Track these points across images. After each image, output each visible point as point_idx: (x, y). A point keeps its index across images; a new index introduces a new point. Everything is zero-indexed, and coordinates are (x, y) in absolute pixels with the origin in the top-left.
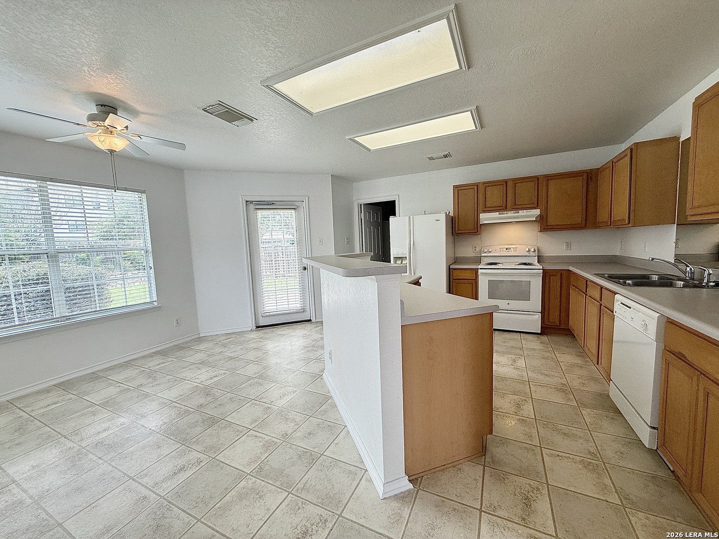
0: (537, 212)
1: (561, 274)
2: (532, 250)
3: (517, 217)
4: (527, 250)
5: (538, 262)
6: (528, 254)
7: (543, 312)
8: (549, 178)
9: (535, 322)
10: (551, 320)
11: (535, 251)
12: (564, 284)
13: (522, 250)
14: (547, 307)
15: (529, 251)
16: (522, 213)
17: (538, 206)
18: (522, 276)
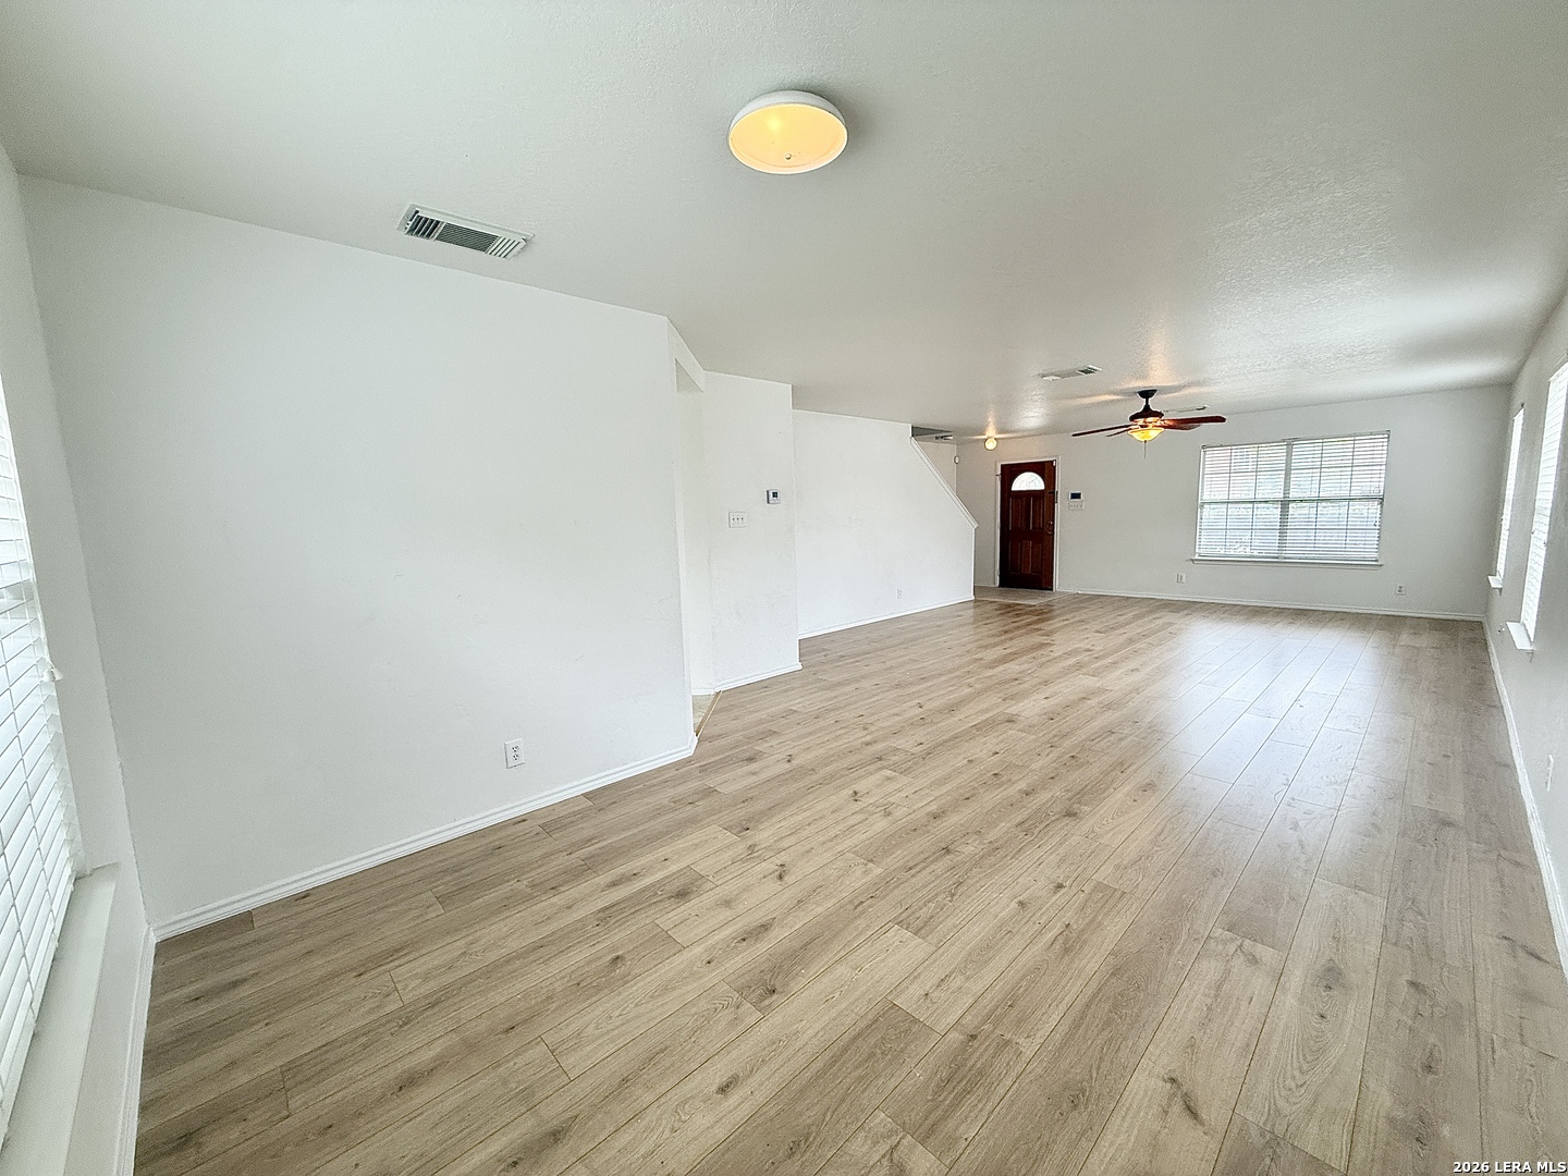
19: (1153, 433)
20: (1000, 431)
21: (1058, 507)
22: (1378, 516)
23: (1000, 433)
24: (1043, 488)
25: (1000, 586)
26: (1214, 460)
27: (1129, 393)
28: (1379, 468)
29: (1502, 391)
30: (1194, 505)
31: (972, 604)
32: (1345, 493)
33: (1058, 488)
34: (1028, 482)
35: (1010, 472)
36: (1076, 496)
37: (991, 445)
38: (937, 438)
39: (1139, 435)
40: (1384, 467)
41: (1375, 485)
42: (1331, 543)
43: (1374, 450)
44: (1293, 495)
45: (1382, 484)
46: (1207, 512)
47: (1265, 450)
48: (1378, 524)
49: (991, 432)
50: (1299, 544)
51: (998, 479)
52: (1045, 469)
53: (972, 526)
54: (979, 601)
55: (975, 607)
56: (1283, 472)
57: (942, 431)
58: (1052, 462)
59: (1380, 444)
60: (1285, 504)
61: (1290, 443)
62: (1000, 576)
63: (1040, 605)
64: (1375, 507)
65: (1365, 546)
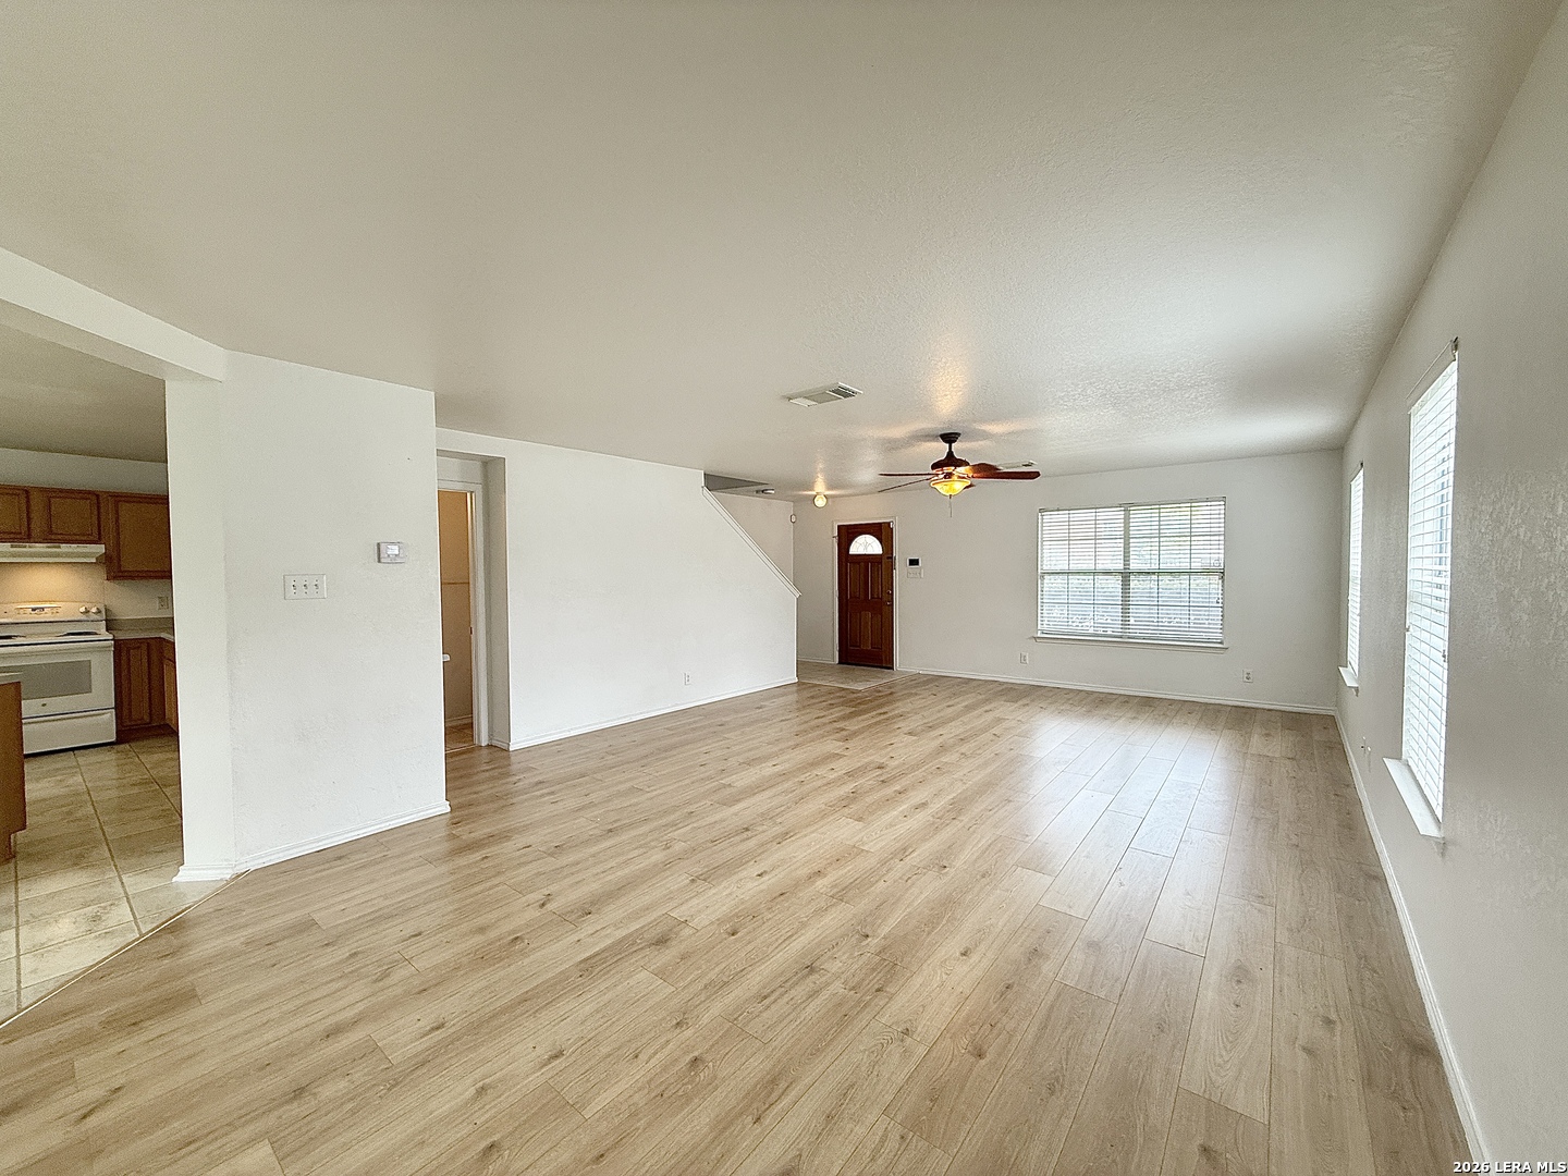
0: (100, 549)
1: (149, 645)
2: (94, 610)
3: (58, 555)
4: (83, 610)
5: (107, 630)
6: (83, 617)
7: (118, 707)
8: (119, 498)
9: (105, 725)
10: (135, 715)
11: (99, 612)
12: (155, 657)
13: (70, 609)
14: (125, 700)
15: (87, 612)
16: (65, 548)
17: (100, 539)
18: (76, 652)
19: (957, 486)
20: (830, 486)
21: (896, 573)
22: (1220, 592)
23: (828, 489)
24: (881, 552)
25: (840, 663)
26: (1052, 522)
27: (928, 436)
28: (1217, 538)
29: (1332, 455)
30: (1033, 576)
31: (795, 688)
32: (1185, 565)
33: (896, 553)
34: (866, 545)
35: (848, 534)
36: (914, 562)
37: (820, 502)
38: (757, 492)
39: (944, 488)
40: (1222, 538)
41: (1213, 555)
42: (1174, 621)
43: (1209, 516)
44: (1134, 566)
45: (1222, 556)
46: (1050, 584)
47: (1103, 514)
48: (1220, 601)
49: (820, 487)
50: (1142, 619)
51: (835, 541)
52: (881, 531)
53: (792, 595)
54: (804, 683)
55: (798, 691)
56: (1122, 541)
57: (760, 484)
58: (889, 523)
59: (1218, 508)
60: (1126, 576)
61: (1127, 507)
62: (839, 651)
63: (866, 690)
64: (1216, 579)
65: (1210, 624)
